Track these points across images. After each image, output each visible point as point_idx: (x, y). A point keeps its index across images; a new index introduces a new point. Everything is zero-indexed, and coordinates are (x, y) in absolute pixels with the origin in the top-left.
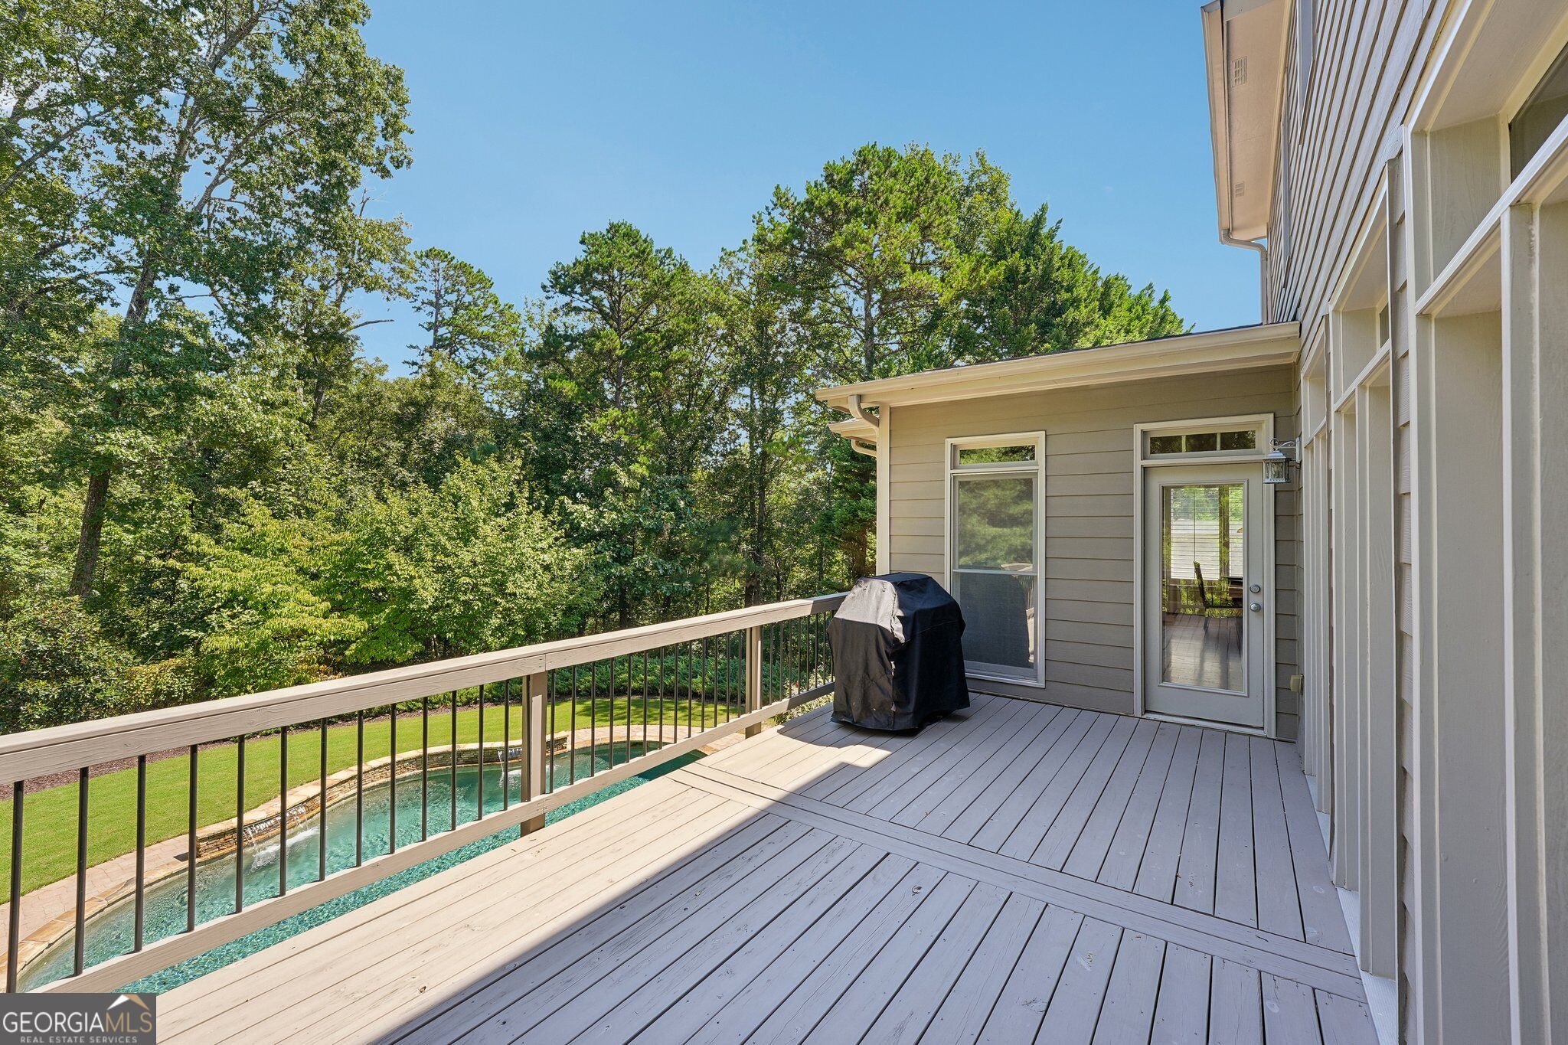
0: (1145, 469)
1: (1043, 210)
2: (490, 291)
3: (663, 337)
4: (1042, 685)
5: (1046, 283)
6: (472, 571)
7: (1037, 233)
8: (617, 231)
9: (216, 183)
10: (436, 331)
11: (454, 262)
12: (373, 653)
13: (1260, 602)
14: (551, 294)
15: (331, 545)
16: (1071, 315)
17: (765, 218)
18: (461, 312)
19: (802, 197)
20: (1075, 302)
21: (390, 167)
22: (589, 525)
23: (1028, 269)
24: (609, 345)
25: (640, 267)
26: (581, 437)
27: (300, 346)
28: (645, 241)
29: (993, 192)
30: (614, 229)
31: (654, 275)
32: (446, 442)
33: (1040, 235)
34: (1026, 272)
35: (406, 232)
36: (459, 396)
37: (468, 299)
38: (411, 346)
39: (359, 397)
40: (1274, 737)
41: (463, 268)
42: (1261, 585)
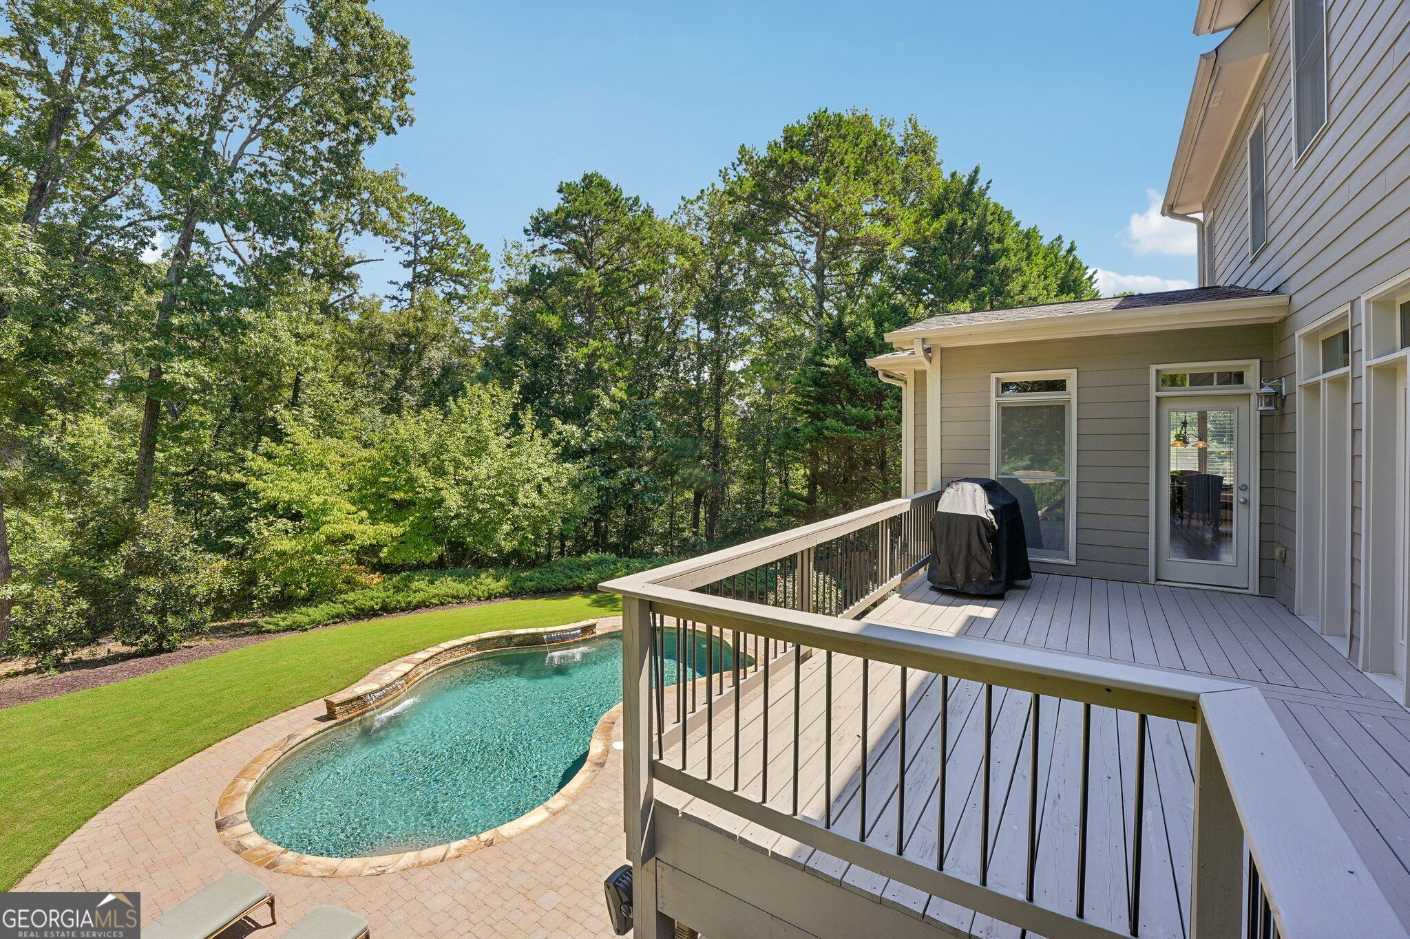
0: (1158, 398)
1: (976, 171)
2: (463, 231)
3: (635, 276)
4: (1073, 562)
5: (980, 234)
6: (488, 483)
7: (970, 191)
8: (591, 182)
9: (249, 140)
10: (414, 269)
11: (431, 207)
12: (403, 555)
13: (1247, 497)
14: (532, 237)
15: (360, 461)
16: (1003, 262)
17: (731, 173)
18: (435, 251)
19: (763, 153)
20: (1005, 252)
21: (395, 124)
22: (578, 443)
23: (965, 223)
24: (589, 283)
25: (613, 214)
26: (565, 365)
27: (323, 284)
28: (615, 190)
29: (924, 152)
30: (588, 180)
31: (626, 220)
32: (443, 368)
33: (973, 193)
34: (963, 224)
35: (402, 182)
36: (446, 328)
37: (442, 239)
38: (392, 282)
39: (361, 330)
40: (1257, 593)
41: (440, 211)
42: (1247, 484)
